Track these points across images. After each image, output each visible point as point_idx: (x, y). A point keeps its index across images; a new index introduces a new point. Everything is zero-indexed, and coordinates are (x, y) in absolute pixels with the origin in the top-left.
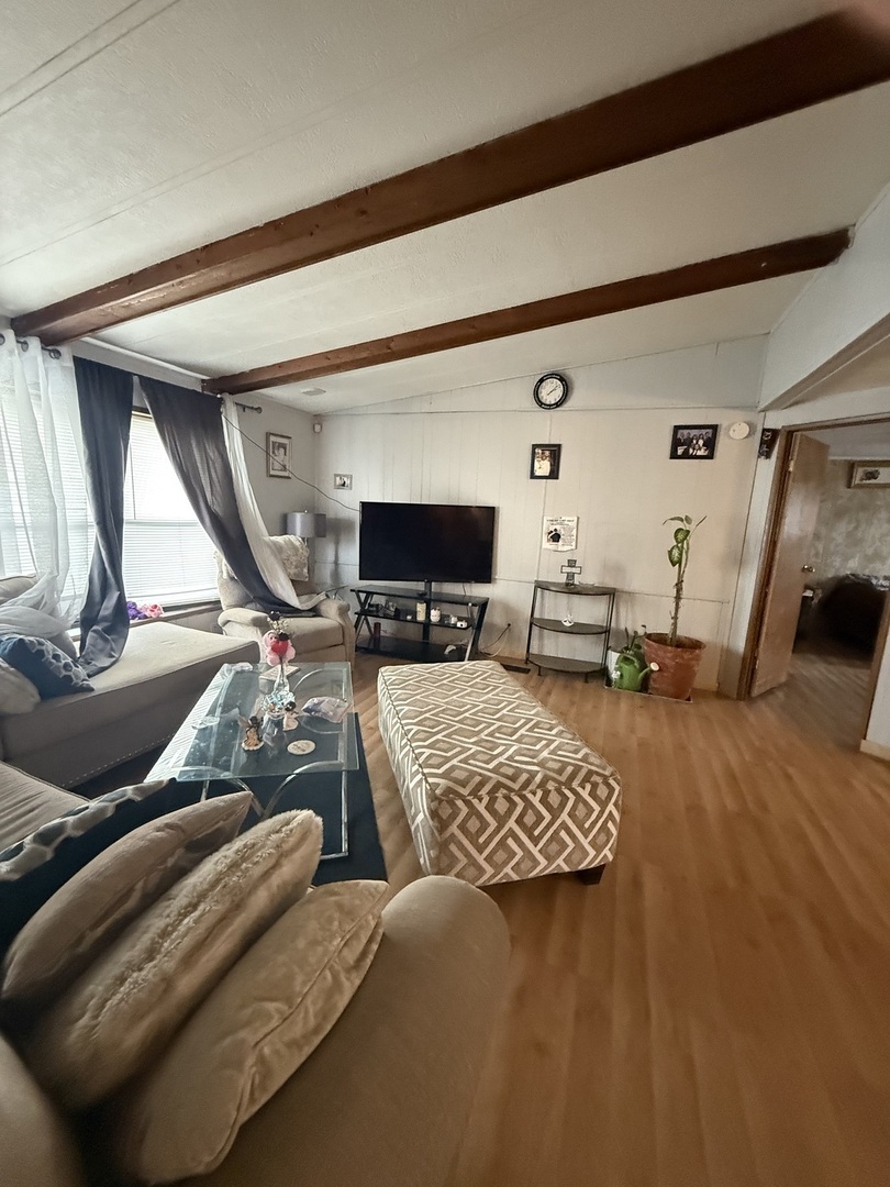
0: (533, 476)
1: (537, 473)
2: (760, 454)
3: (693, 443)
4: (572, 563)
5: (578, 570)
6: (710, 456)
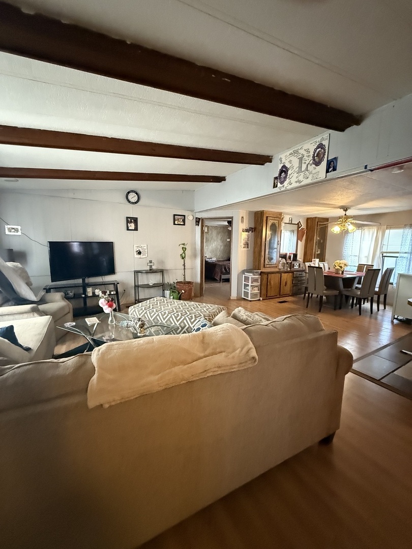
0: (128, 229)
1: (130, 228)
2: (196, 225)
3: (179, 220)
4: (151, 262)
5: (153, 264)
6: (184, 225)
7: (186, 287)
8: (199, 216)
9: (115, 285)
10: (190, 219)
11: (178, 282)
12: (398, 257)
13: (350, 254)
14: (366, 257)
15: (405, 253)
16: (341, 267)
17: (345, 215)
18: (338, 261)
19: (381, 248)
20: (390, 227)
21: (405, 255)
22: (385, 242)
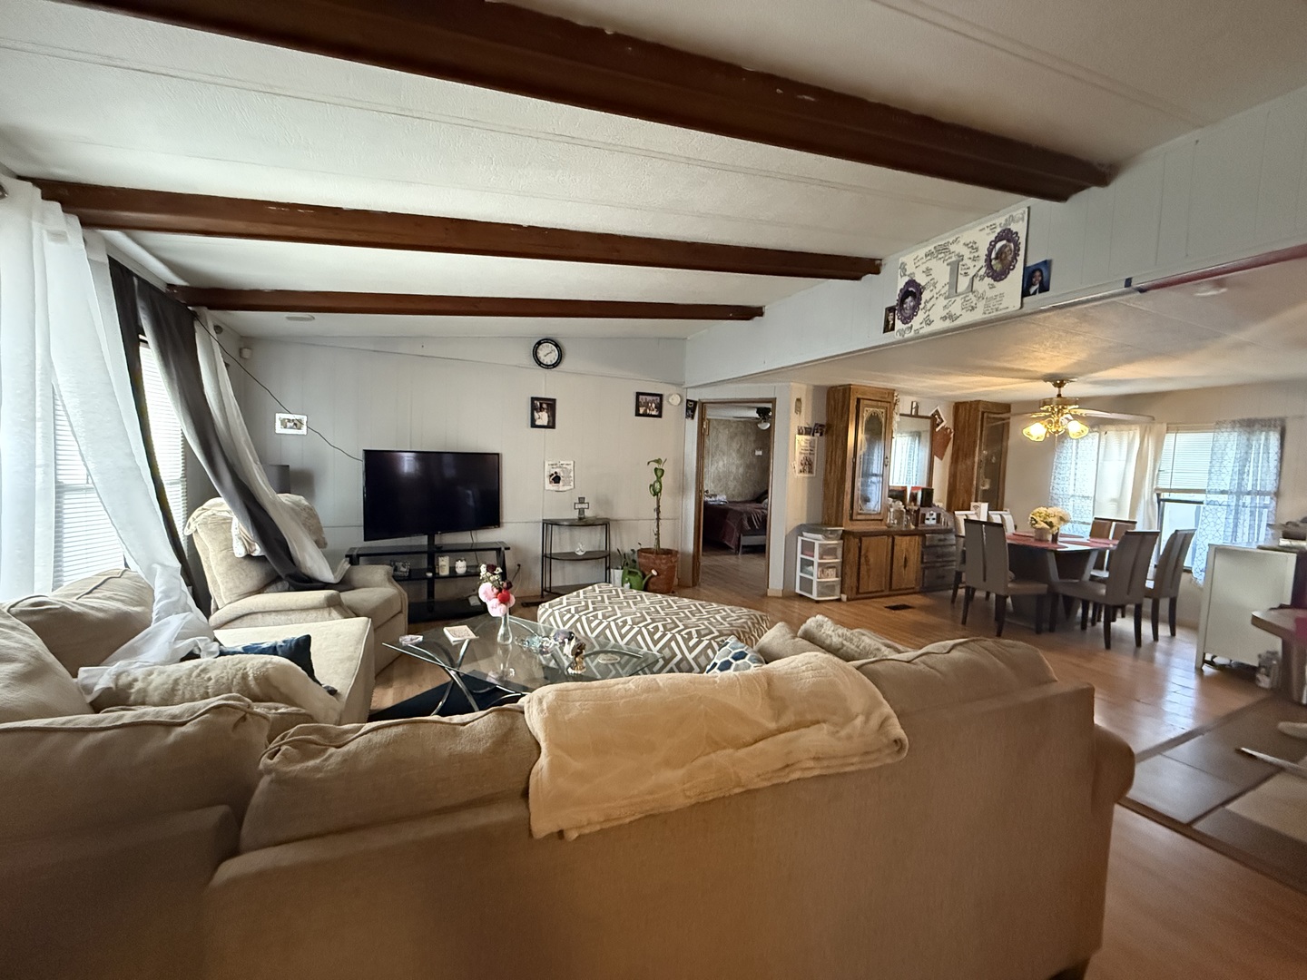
0: (533, 425)
1: (538, 423)
2: (687, 416)
3: (650, 405)
4: (582, 500)
5: (586, 506)
6: (660, 416)
7: (663, 563)
8: (694, 396)
9: (499, 551)
10: (673, 402)
11: (642, 551)
12: (1202, 503)
13: (1071, 493)
14: (1114, 500)
15: (1223, 492)
16: (1051, 525)
17: (1059, 396)
18: (1042, 509)
19: (1155, 478)
20: (1174, 427)
21: (1223, 498)
22: (1165, 464)
